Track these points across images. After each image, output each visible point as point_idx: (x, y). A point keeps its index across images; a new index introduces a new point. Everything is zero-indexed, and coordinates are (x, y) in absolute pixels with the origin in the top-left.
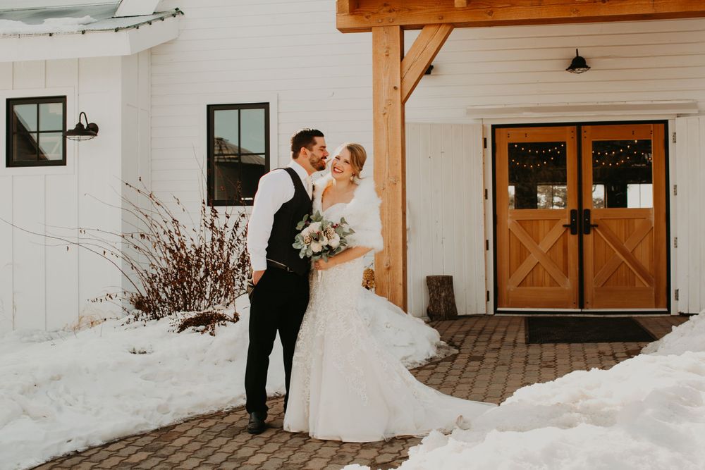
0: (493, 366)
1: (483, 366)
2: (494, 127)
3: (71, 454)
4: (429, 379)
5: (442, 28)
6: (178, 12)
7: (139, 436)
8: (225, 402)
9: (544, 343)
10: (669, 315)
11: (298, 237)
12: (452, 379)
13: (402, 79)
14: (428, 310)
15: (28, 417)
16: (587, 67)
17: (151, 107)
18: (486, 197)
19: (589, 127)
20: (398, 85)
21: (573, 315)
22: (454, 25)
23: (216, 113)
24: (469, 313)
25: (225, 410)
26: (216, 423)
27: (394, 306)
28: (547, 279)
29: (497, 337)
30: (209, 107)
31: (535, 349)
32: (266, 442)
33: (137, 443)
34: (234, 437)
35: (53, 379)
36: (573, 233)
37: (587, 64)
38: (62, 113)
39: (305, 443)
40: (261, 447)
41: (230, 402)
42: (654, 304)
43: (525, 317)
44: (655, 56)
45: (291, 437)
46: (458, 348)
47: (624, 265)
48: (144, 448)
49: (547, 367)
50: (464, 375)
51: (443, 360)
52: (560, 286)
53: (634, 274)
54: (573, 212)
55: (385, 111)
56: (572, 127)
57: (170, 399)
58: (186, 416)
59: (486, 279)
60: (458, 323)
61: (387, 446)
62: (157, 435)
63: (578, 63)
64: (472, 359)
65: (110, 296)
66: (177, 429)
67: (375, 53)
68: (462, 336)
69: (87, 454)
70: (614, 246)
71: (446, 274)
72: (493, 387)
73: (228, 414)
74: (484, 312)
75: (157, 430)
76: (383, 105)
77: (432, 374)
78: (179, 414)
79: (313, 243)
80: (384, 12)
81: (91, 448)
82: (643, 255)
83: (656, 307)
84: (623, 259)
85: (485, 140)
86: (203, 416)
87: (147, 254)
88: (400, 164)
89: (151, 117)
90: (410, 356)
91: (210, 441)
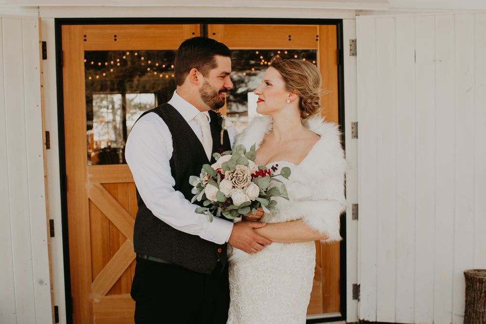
2: (59, 23)
18: (47, 145)
19: (220, 27)
42: (321, 309)
59: (52, 289)
83: (325, 311)
85: (44, 45)
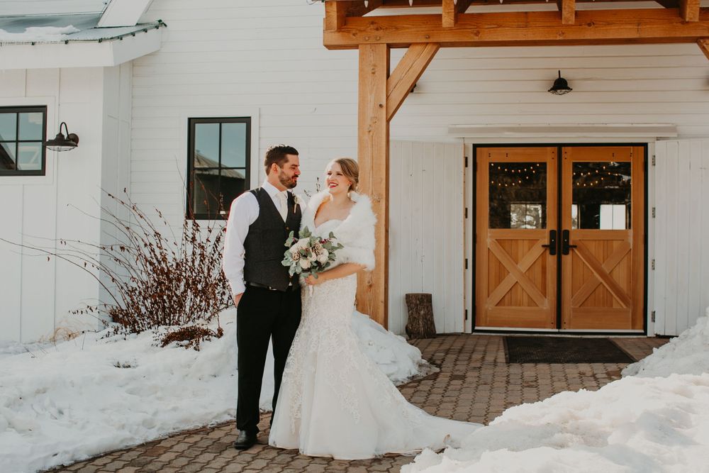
0: (475, 385)
1: (465, 385)
2: (475, 146)
3: (58, 468)
4: (412, 397)
5: (429, 47)
6: (161, 23)
7: (125, 450)
8: (210, 417)
9: (524, 362)
10: (645, 337)
11: (286, 254)
12: (435, 397)
13: (388, 97)
14: (407, 328)
15: (14, 430)
16: (569, 89)
17: (132, 118)
18: (466, 216)
19: (570, 148)
20: (384, 103)
21: (551, 335)
22: (440, 45)
23: (198, 126)
24: (447, 332)
25: (209, 426)
26: (202, 439)
27: (376, 323)
28: (525, 299)
29: (477, 356)
30: (190, 119)
31: (515, 369)
32: (254, 459)
33: (123, 458)
34: (220, 453)
35: (38, 392)
36: (552, 253)
37: (568, 86)
38: (41, 123)
39: (293, 459)
40: (249, 463)
41: (214, 418)
42: (631, 326)
43: (503, 337)
44: (636, 80)
45: (279, 454)
46: (439, 366)
47: (601, 287)
48: (131, 463)
49: (528, 386)
50: (447, 394)
51: (425, 379)
52: (537, 306)
53: (612, 295)
54: (552, 232)
55: (371, 129)
56: (553, 148)
57: (155, 414)
58: (171, 431)
59: (465, 299)
60: (436, 341)
61: (376, 464)
62: (143, 450)
63: (560, 85)
64: (453, 377)
65: (90, 309)
66: (163, 444)
67: (361, 70)
68: (443, 354)
69: (73, 468)
70: (593, 268)
71: (425, 292)
72: (477, 406)
73: (213, 429)
74: (463, 331)
75: (142, 445)
76: (368, 122)
77: (415, 392)
78: (164, 429)
79: (301, 259)
80: (371, 29)
81: (77, 462)
82: (621, 276)
83: (633, 328)
84: (601, 280)
85: (466, 159)
86: (188, 431)
87: (127, 266)
88: (384, 181)
89: (132, 129)
90: (392, 374)
91: (197, 456)
